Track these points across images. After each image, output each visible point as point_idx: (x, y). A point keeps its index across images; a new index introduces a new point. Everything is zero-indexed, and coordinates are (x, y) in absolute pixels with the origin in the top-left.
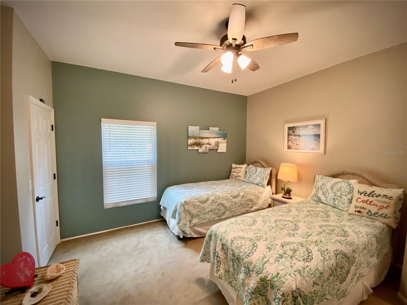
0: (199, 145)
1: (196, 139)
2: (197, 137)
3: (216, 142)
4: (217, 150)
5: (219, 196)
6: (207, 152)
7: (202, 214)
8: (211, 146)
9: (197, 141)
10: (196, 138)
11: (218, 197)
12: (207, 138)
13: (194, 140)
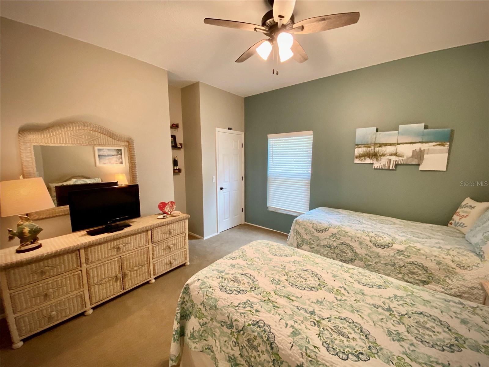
0: (374, 157)
1: (370, 147)
2: (371, 144)
3: (413, 151)
4: (419, 165)
5: (347, 233)
6: (391, 168)
7: (316, 245)
8: (400, 158)
9: (371, 150)
10: (369, 145)
11: (344, 232)
12: (391, 144)
13: (365, 148)
